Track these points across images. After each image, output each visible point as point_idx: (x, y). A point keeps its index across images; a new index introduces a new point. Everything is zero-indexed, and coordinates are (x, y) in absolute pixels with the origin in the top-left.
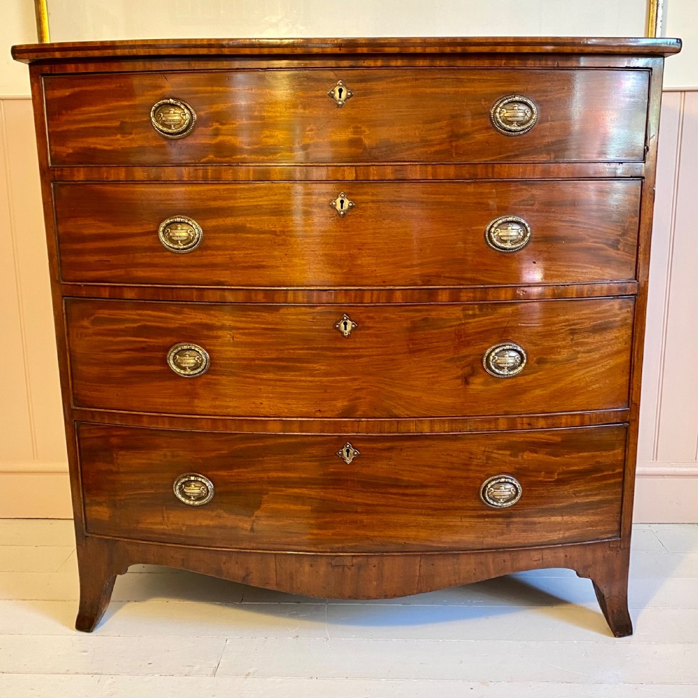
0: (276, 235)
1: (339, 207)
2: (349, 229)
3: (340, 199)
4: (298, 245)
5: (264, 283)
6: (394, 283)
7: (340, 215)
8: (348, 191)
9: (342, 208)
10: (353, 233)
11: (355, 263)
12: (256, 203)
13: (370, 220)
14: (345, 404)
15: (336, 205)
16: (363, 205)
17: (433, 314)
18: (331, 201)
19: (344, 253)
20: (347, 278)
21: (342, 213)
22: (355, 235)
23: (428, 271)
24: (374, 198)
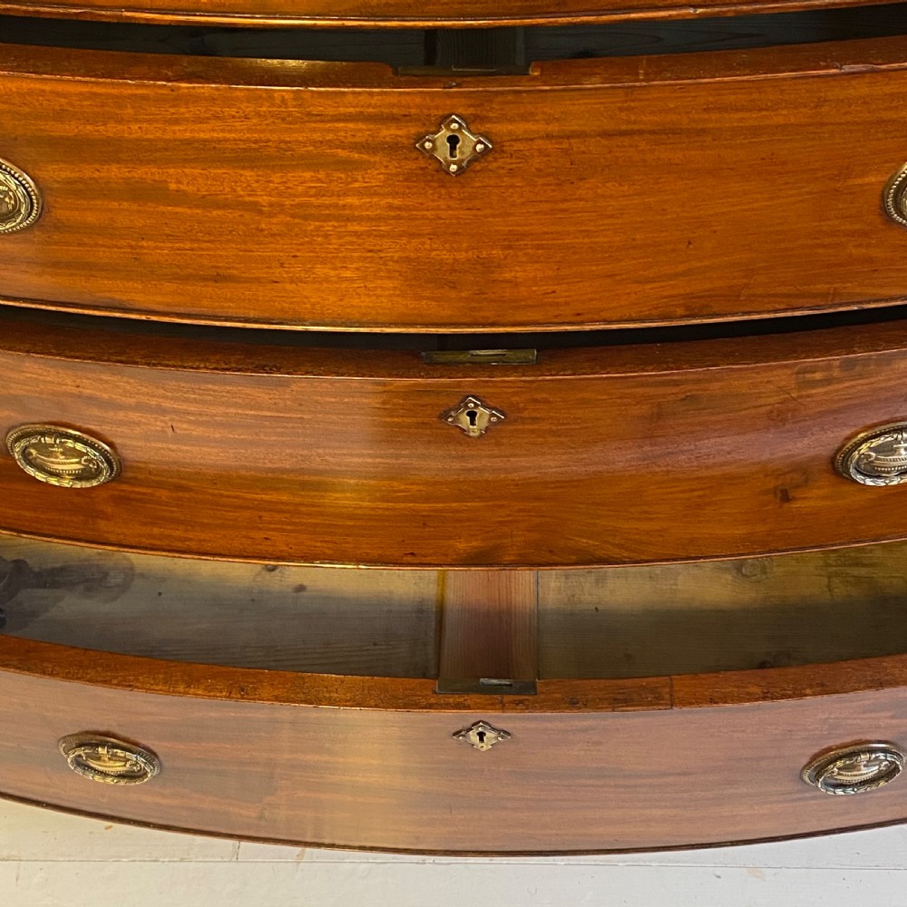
0: (261, 212)
1: (443, 152)
2: (478, 203)
3: (444, 133)
4: (326, 236)
5: (241, 313)
6: (606, 315)
7: (448, 173)
8: (471, 111)
9: (452, 155)
10: (488, 212)
11: (496, 276)
12: (188, 135)
13: (541, 181)
14: (474, 544)
15: (434, 148)
16: (518, 146)
17: (715, 387)
18: (421, 138)
19: (462, 256)
20: (472, 309)
21: (453, 168)
22: (493, 216)
23: (708, 286)
24: (554, 128)
